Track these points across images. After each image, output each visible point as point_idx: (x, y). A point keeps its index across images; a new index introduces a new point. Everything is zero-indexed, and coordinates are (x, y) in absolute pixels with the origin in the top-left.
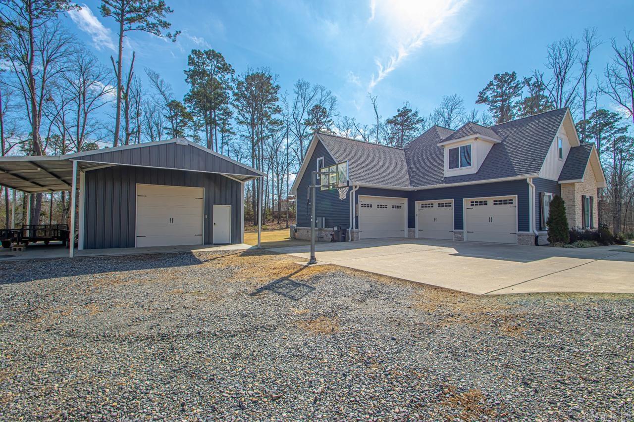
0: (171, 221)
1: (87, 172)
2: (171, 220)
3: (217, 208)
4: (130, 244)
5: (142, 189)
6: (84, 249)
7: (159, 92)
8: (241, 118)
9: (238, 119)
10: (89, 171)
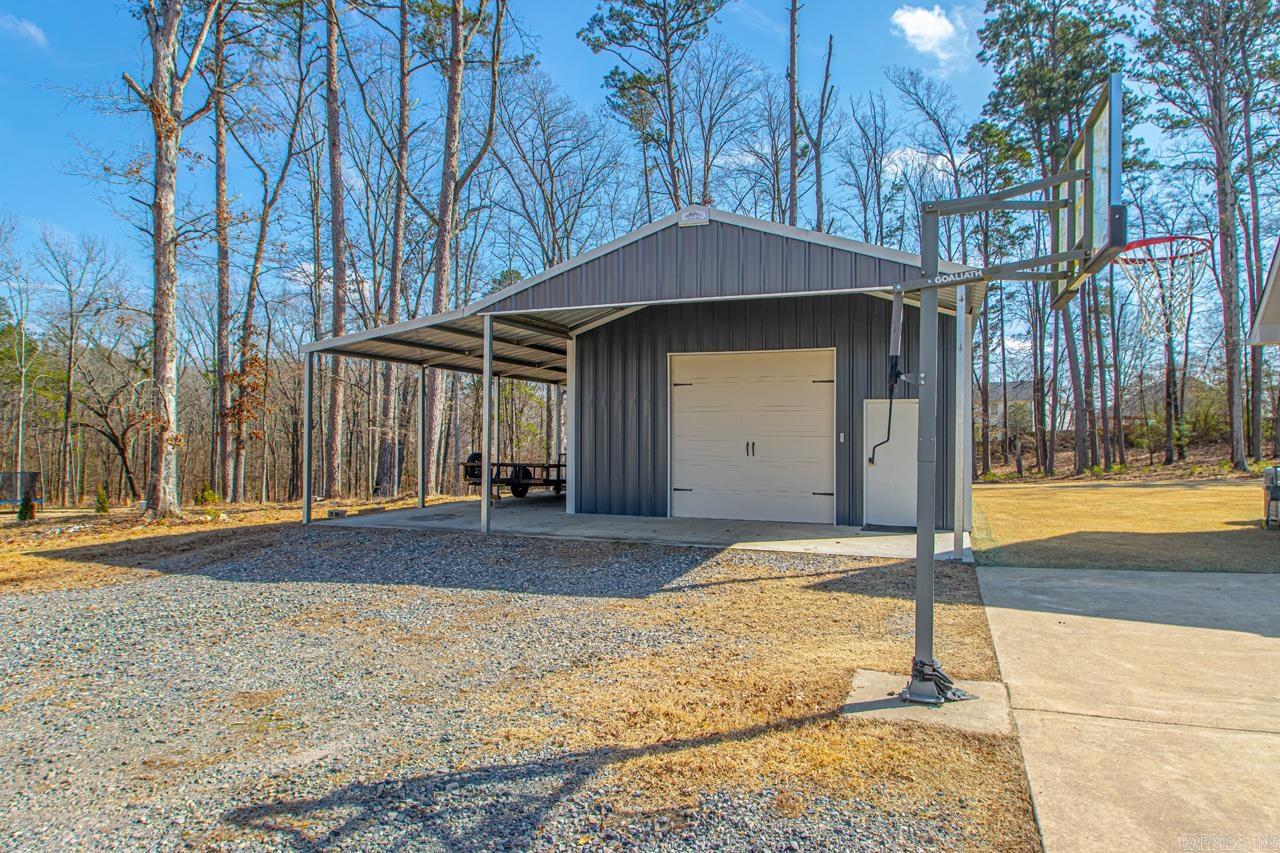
0: (750, 452)
1: (578, 336)
2: (750, 448)
3: (874, 410)
4: (656, 507)
5: (682, 365)
6: (576, 512)
7: (924, 116)
8: (1174, 111)
9: (1166, 117)
10: (584, 333)
